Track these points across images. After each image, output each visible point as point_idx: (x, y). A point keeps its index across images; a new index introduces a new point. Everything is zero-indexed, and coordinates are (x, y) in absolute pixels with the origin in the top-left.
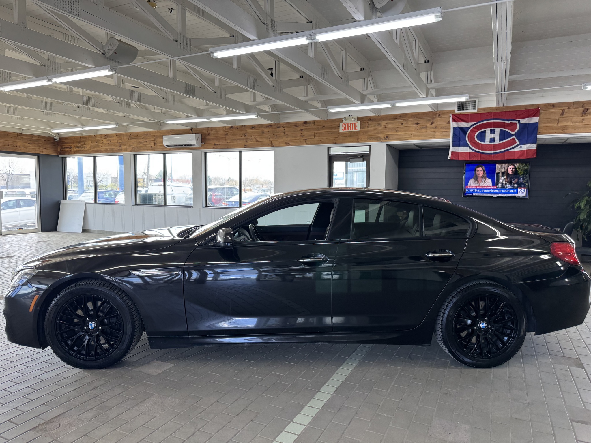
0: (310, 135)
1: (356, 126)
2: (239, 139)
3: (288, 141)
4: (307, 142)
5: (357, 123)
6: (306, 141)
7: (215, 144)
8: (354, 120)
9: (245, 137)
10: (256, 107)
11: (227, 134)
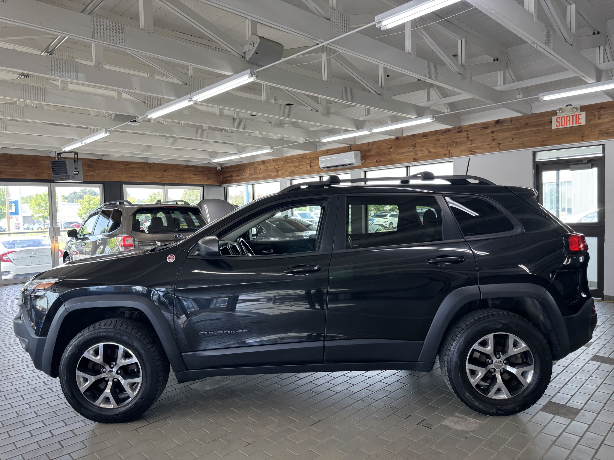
0: (506, 138)
1: (579, 119)
2: (407, 152)
3: (473, 148)
4: (501, 148)
5: (581, 114)
6: (499, 146)
7: (377, 161)
8: (576, 110)
9: (414, 148)
10: (431, 108)
11: (392, 147)
